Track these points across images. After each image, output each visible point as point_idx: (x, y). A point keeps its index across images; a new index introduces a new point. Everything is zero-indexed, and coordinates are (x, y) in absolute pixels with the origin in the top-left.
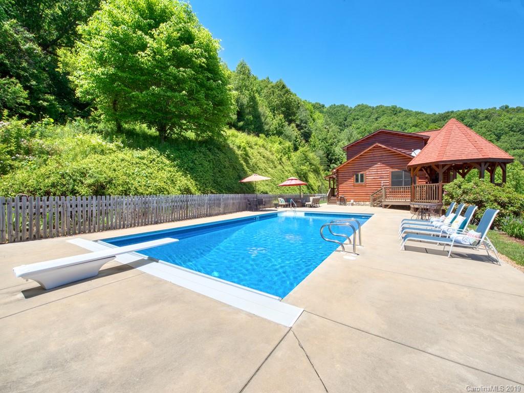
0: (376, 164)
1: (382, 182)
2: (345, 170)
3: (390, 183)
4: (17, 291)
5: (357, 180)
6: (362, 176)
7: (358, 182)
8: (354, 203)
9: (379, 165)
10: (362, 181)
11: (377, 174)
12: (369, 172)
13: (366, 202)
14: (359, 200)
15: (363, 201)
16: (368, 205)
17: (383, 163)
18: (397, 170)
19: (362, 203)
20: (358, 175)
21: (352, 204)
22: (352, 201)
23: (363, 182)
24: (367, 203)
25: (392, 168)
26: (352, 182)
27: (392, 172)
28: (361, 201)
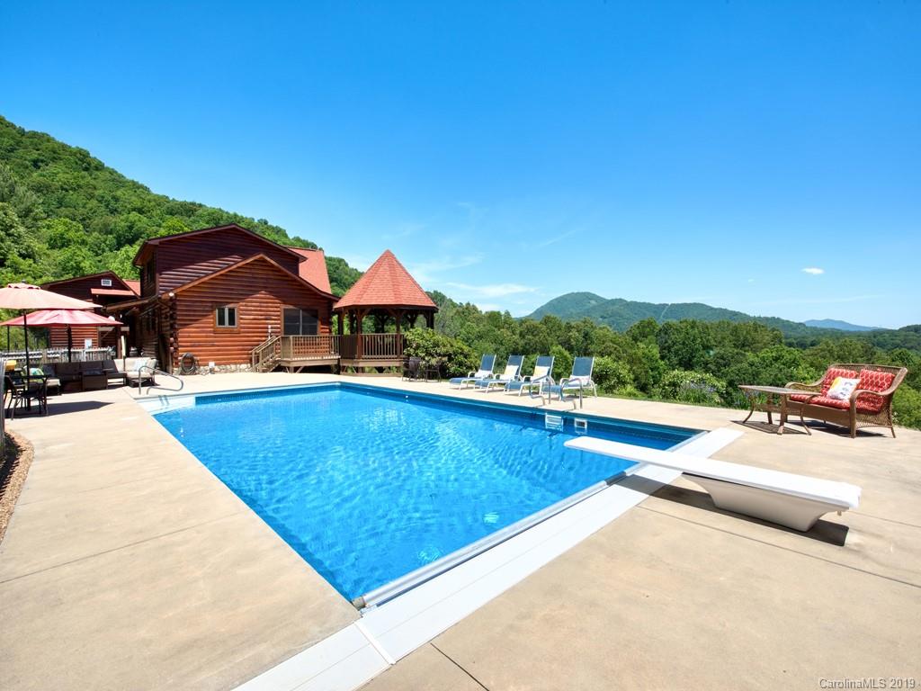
0: (257, 292)
1: (270, 326)
2: (195, 297)
3: (282, 328)
4: (851, 550)
5: (221, 322)
6: (232, 312)
7: (224, 324)
8: (216, 368)
9: (262, 295)
10: (232, 321)
11: (260, 311)
12: (246, 306)
13: (241, 364)
14: (226, 360)
15: (236, 364)
16: (244, 370)
17: (271, 292)
18: (291, 307)
19: (233, 367)
20: (223, 309)
21: (212, 371)
22: (212, 364)
23: (234, 324)
24: (244, 366)
25: (285, 303)
26: (209, 323)
27: (285, 310)
28: (229, 364)
